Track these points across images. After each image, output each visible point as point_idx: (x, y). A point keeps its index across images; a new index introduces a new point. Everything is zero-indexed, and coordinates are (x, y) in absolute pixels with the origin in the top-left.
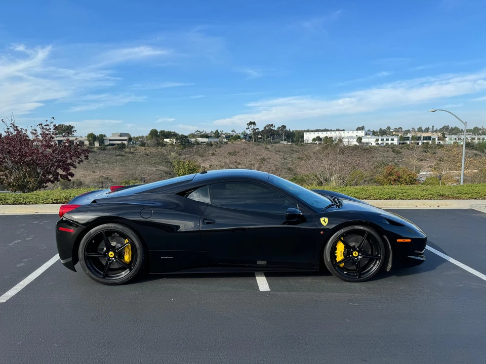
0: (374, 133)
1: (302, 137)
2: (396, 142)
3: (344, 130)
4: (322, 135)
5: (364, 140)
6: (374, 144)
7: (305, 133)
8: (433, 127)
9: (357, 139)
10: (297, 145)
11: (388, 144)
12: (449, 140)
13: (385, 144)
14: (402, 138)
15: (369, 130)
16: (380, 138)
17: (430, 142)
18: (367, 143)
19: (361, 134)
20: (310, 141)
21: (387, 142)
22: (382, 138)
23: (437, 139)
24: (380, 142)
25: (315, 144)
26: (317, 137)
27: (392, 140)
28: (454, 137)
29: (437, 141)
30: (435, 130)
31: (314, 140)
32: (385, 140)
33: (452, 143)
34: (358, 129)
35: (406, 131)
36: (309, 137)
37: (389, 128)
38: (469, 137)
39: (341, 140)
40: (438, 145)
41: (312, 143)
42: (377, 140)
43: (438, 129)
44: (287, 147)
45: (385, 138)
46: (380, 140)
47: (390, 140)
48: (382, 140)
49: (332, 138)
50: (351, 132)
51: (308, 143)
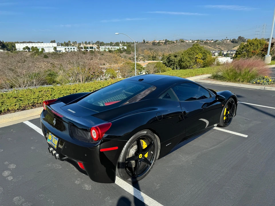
0: (62, 45)
1: (14, 47)
2: (76, 50)
3: (43, 42)
4: (30, 45)
5: (58, 49)
6: (64, 51)
7: (16, 44)
8: (92, 41)
9: (54, 48)
10: (12, 52)
11: (71, 51)
12: (102, 48)
13: (70, 51)
14: (78, 47)
15: (58, 43)
16: (67, 47)
17: (93, 50)
18: (60, 51)
19: (55, 45)
20: (22, 50)
21: (71, 50)
22: (68, 47)
23: (96, 48)
24: (67, 50)
25: (25, 51)
26: (26, 47)
27: (74, 49)
28: (103, 47)
29: (96, 49)
30: (93, 43)
31: (24, 49)
32: (70, 49)
33: (103, 50)
34: (52, 42)
35: (79, 43)
36: (20, 47)
37: (69, 42)
38: (110, 47)
39: (43, 49)
40: (97, 51)
41: (23, 51)
42: (66, 49)
43: (95, 43)
44: (4, 54)
45: (70, 47)
46: (67, 49)
47: (72, 49)
48: (68, 49)
49: (37, 47)
50: (48, 44)
51: (20, 51)
